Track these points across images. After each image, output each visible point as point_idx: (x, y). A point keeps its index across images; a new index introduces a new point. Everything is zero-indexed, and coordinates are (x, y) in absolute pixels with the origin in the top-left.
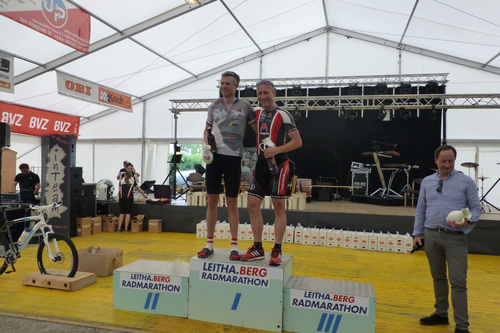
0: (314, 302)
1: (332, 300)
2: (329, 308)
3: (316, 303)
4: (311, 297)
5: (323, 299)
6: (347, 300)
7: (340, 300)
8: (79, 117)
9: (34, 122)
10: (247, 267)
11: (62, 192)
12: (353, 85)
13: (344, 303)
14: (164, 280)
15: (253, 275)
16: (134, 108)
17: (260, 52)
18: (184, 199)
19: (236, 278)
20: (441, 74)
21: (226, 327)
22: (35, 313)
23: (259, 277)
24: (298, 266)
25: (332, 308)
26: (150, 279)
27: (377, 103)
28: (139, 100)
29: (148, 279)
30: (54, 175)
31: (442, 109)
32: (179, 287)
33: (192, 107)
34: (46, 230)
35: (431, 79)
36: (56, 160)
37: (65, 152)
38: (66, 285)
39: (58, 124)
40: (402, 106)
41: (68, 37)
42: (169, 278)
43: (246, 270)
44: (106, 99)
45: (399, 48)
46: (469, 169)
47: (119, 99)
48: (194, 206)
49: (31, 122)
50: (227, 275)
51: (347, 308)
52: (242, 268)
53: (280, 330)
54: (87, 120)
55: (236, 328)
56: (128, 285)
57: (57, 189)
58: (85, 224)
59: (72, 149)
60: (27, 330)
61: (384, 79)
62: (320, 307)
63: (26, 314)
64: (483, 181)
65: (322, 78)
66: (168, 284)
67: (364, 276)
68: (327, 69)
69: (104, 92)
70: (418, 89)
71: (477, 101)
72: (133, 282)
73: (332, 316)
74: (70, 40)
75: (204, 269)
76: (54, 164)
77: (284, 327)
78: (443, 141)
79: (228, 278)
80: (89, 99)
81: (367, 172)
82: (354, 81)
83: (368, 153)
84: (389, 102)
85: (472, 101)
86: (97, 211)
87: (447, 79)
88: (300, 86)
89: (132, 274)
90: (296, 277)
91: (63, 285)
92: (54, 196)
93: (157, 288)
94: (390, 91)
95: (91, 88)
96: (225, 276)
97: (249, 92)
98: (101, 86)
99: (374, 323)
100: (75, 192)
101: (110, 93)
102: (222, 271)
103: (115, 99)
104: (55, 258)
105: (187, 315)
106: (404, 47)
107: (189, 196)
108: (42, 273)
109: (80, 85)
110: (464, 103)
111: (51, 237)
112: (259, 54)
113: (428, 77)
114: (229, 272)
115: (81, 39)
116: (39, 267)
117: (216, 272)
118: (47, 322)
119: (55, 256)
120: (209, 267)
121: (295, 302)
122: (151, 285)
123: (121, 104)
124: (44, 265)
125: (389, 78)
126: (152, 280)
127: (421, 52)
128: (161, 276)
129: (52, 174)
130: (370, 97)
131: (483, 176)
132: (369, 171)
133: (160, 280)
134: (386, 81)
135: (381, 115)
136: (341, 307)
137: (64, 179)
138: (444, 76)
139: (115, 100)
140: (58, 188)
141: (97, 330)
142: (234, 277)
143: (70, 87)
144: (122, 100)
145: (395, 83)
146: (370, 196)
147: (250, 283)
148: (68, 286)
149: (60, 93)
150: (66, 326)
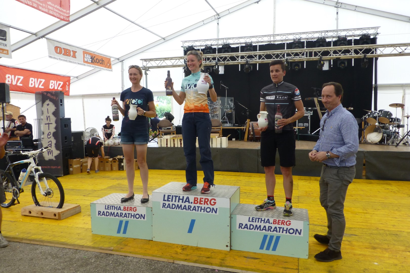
0: (256, 226)
1: (271, 223)
2: (269, 230)
3: (258, 227)
4: (254, 222)
5: (264, 223)
6: (285, 224)
7: (278, 224)
8: (70, 77)
9: (33, 82)
10: (199, 197)
11: (55, 139)
12: (297, 40)
13: (282, 226)
14: (132, 210)
15: (204, 204)
16: (113, 67)
17: (217, 15)
18: (156, 142)
19: (191, 207)
20: (373, 28)
21: (183, 247)
22: (29, 238)
23: (210, 206)
24: (249, 194)
25: (272, 230)
26: (120, 209)
27: (316, 54)
28: (117, 61)
29: (119, 209)
30: (48, 125)
31: (374, 58)
32: (144, 215)
33: (159, 65)
34: (37, 170)
35: (365, 32)
36: (48, 113)
37: (55, 106)
38: (55, 215)
39: (52, 83)
40: (338, 56)
41: (51, 8)
42: (136, 208)
43: (199, 200)
44: (90, 60)
45: (337, 6)
46: (396, 109)
47: (100, 61)
48: (164, 148)
49: (30, 82)
50: (183, 205)
51: (285, 230)
52: (195, 198)
53: (228, 249)
54: (76, 79)
55: (192, 248)
56: (102, 215)
57: (51, 137)
58: (76, 164)
59: (61, 104)
60: (22, 252)
61: (323, 34)
62: (261, 229)
63: (22, 239)
64: (408, 119)
65: (270, 36)
66: (136, 213)
67: (303, 202)
68: (274, 27)
69: (88, 55)
70: (353, 41)
71: (404, 50)
72: (107, 212)
73: (272, 237)
74: (53, 11)
75: (164, 200)
76: (47, 116)
77: (232, 246)
78: (375, 85)
79: (184, 207)
80: (75, 62)
81: (309, 114)
82: (298, 37)
83: (310, 98)
84: (326, 53)
85: (399, 50)
86: (85, 154)
87: (378, 32)
88: (252, 43)
89: (106, 206)
90: (242, 205)
91: (53, 215)
92: (49, 142)
93: (126, 217)
94: (329, 44)
95: (76, 52)
96: (181, 206)
97: (208, 50)
98: (84, 50)
99: (308, 242)
100: (66, 139)
101: (93, 56)
102: (179, 202)
103: (97, 60)
104: (45, 193)
105: (152, 238)
106: (341, 5)
107: (160, 139)
108: (36, 206)
109: (67, 50)
110: (391, 52)
111: (41, 177)
112: (216, 17)
113: (362, 30)
114: (185, 202)
115: (62, 9)
116: (34, 200)
117: (173, 202)
118: (39, 245)
119: (46, 192)
120: (168, 198)
121: (240, 226)
122: (121, 214)
123: (102, 64)
124: (37, 199)
125: (327, 33)
126: (122, 210)
127: (355, 9)
128: (130, 206)
129: (46, 124)
130: (310, 50)
131: (408, 115)
132: (311, 114)
133: (129, 210)
134: (325, 35)
135: (320, 65)
136: (280, 230)
137: (56, 128)
138: (376, 29)
139: (98, 62)
140: (51, 135)
141: (78, 251)
142: (189, 206)
143: (58, 52)
144: (103, 61)
145: (333, 37)
146: (312, 135)
147: (202, 211)
148: (57, 215)
149: (50, 57)
150: (54, 248)
